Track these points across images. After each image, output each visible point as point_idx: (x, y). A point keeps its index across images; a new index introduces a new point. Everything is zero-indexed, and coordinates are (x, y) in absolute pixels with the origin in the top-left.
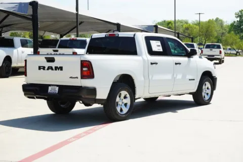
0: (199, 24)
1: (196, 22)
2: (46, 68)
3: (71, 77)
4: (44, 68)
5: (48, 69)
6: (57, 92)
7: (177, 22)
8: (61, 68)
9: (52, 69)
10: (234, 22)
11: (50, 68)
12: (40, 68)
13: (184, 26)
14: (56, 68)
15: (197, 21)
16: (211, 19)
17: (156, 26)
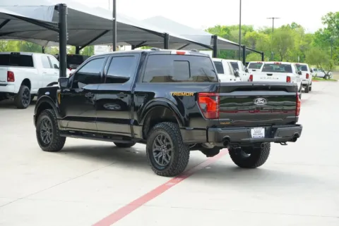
1: (264, 29)
10: (321, 30)
13: (247, 35)
16: (286, 25)
17: (214, 38)
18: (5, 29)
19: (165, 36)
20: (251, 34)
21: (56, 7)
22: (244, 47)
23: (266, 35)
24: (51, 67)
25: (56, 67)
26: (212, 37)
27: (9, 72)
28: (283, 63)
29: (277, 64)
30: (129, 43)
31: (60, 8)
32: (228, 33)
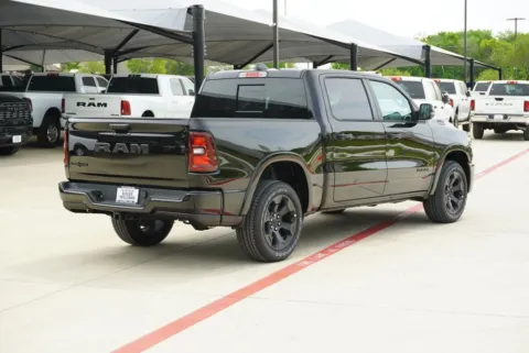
0: (514, 38)
1: (507, 35)
7: (469, 36)
13: (482, 44)
15: (509, 32)
17: (427, 48)
18: (132, 43)
19: (352, 47)
20: (488, 42)
21: (189, 10)
22: (471, 61)
23: (509, 44)
24: (185, 94)
25: (191, 94)
26: (424, 47)
27: (122, 102)
28: (520, 82)
29: (512, 83)
30: (308, 58)
31: (195, 12)
32: (455, 42)
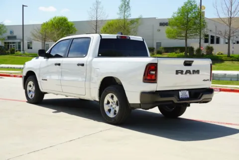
2: (184, 73)
3: (204, 80)
4: (182, 72)
5: (186, 73)
6: (188, 96)
8: (198, 72)
9: (190, 73)
11: (188, 72)
12: (177, 72)
14: (194, 72)
